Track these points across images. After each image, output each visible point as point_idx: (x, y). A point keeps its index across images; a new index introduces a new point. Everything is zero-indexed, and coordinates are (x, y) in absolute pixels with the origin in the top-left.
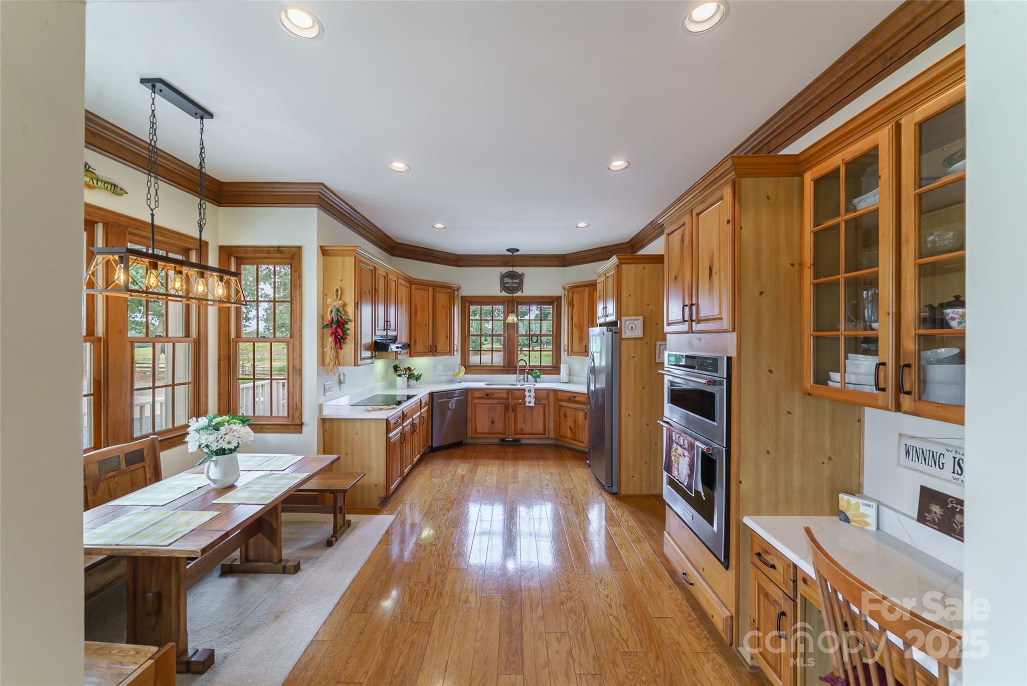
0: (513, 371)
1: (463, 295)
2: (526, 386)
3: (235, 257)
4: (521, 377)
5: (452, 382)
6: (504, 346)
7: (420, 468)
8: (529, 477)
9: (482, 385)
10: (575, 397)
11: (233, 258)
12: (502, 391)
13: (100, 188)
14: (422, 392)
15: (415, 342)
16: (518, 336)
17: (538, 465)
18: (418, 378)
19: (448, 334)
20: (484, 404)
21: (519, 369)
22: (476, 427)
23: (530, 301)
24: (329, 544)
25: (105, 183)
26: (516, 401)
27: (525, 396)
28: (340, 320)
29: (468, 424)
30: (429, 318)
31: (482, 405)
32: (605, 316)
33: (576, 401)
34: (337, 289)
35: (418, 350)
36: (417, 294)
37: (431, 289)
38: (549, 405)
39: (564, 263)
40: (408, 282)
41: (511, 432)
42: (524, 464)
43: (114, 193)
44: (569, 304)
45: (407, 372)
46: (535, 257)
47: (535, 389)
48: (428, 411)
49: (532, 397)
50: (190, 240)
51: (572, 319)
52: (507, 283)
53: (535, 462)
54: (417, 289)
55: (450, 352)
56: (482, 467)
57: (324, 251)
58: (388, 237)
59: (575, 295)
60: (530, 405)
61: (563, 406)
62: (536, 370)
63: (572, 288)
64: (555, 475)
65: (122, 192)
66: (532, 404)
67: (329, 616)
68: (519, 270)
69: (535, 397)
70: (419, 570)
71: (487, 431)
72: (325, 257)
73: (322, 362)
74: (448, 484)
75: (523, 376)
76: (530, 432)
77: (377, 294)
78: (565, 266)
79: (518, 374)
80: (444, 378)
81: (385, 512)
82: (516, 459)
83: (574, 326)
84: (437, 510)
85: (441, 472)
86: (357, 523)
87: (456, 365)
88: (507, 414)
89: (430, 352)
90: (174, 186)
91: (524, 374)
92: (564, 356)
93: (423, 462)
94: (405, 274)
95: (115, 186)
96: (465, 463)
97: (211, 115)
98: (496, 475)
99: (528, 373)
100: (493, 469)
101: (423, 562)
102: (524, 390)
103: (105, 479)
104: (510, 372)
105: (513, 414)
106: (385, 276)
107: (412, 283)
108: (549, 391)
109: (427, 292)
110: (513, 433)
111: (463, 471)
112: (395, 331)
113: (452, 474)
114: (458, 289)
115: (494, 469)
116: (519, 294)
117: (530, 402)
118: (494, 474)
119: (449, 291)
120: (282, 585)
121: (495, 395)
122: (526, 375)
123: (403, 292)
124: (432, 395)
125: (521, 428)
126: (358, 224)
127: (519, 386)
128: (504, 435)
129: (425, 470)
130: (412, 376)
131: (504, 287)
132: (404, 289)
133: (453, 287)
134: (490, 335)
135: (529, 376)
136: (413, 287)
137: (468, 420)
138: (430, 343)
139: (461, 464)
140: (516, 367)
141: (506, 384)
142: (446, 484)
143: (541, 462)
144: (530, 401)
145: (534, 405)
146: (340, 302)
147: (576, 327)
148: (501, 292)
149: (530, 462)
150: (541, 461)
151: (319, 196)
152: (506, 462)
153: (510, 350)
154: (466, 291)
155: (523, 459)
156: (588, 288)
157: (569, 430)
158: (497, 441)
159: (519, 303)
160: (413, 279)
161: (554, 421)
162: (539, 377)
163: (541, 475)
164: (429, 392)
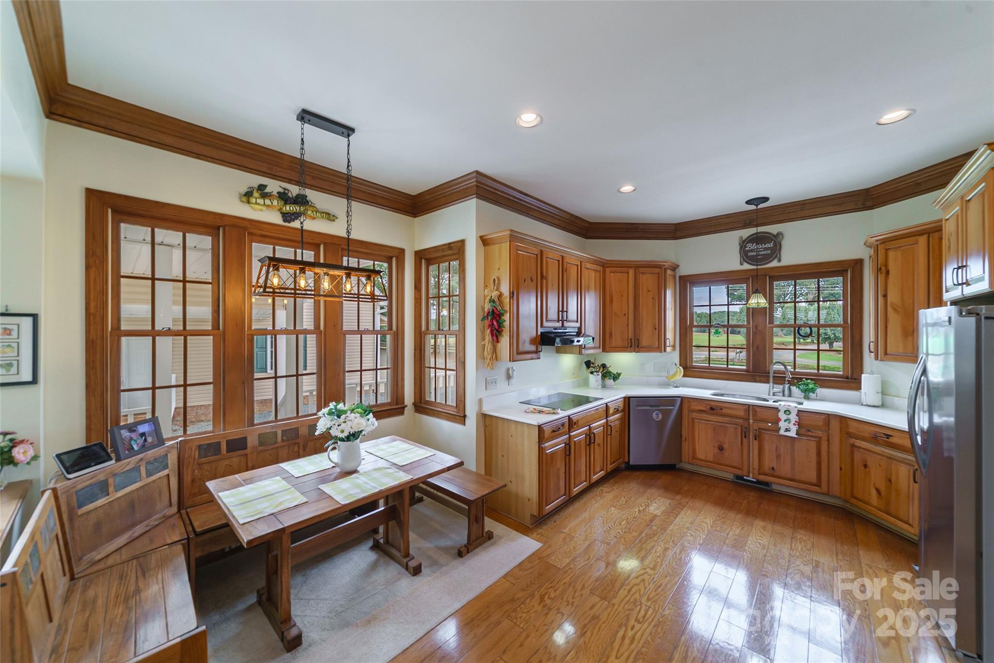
0: (762, 378)
1: (682, 274)
2: (783, 404)
3: (425, 259)
4: (778, 388)
5: (666, 385)
6: (748, 340)
7: (605, 488)
8: (765, 556)
9: (706, 394)
10: (888, 436)
11: (423, 261)
12: (736, 406)
13: (318, 218)
14: (614, 395)
15: (611, 334)
16: (773, 327)
17: (792, 538)
18: (616, 377)
19: (655, 325)
20: (706, 420)
21: (774, 376)
22: (694, 450)
23: (797, 273)
24: (460, 554)
25: (322, 213)
26: (762, 425)
27: (779, 420)
28: (496, 311)
29: (683, 443)
30: (630, 307)
31: (705, 422)
32: (963, 284)
33: (891, 443)
34: (494, 279)
35: (614, 344)
36: (614, 279)
37: (631, 272)
38: (828, 440)
39: (869, 204)
40: (600, 266)
41: (754, 469)
42: (764, 528)
43: (329, 219)
44: (879, 270)
45: (601, 370)
46: (804, 204)
47: (798, 411)
48: (621, 419)
49: (793, 422)
50: (390, 249)
51: (885, 296)
52: (752, 251)
53: (788, 532)
54: (613, 272)
55: (658, 348)
56: (689, 512)
57: (484, 241)
58: (577, 217)
59: (891, 254)
60: (788, 434)
61: (860, 448)
62: (807, 379)
63: (884, 241)
64: (823, 571)
65: (334, 218)
66: (793, 434)
67: (403, 652)
68: (773, 229)
69: (799, 424)
70: (521, 645)
71: (711, 460)
72: (486, 247)
73: (480, 356)
74: (628, 523)
75: (781, 386)
76: (789, 476)
77: (544, 281)
78: (871, 208)
79: (771, 384)
80: (657, 379)
81: (535, 535)
82: (751, 513)
83: (889, 309)
84: (593, 558)
85: (627, 501)
86: (500, 537)
87: (672, 364)
88: (745, 440)
89: (631, 347)
90: (363, 203)
91: (783, 383)
92: (868, 359)
93: (612, 481)
94: (594, 256)
95: (328, 214)
96: (665, 497)
97: (352, 130)
98: (706, 532)
99: (791, 383)
100: (705, 520)
101: (532, 635)
102: (777, 410)
103: (312, 440)
104: (757, 378)
105: (756, 442)
106: (559, 261)
107: (605, 265)
108: (828, 417)
109: (627, 274)
110: (756, 471)
111: (658, 508)
112: (577, 322)
113: (641, 509)
114: (675, 268)
115: (707, 520)
116: (774, 264)
117: (787, 430)
118: (703, 531)
119: (657, 270)
120: (398, 583)
121: (725, 411)
122: (787, 386)
123: (591, 276)
124: (627, 400)
125: (771, 466)
126: (534, 209)
127: (770, 403)
128: (741, 471)
129: (609, 492)
130: (606, 374)
131: (745, 256)
132: (593, 273)
133: (664, 265)
134: (724, 326)
135: (794, 388)
136: (608, 270)
137: (683, 439)
138: (631, 335)
139: (659, 498)
140: (769, 373)
141: (746, 397)
142: (625, 521)
143: (801, 535)
144: (788, 428)
145: (796, 436)
146: (497, 292)
147: (895, 310)
148: (741, 264)
149: (778, 528)
150: (802, 532)
151: (477, 186)
152: (732, 515)
153: (758, 348)
154: (685, 270)
155: (765, 516)
156: (925, 236)
157: (874, 493)
158: (730, 477)
159: (773, 278)
160: (607, 261)
161: (841, 469)
162: (813, 390)
163: (792, 560)
164: (624, 395)
